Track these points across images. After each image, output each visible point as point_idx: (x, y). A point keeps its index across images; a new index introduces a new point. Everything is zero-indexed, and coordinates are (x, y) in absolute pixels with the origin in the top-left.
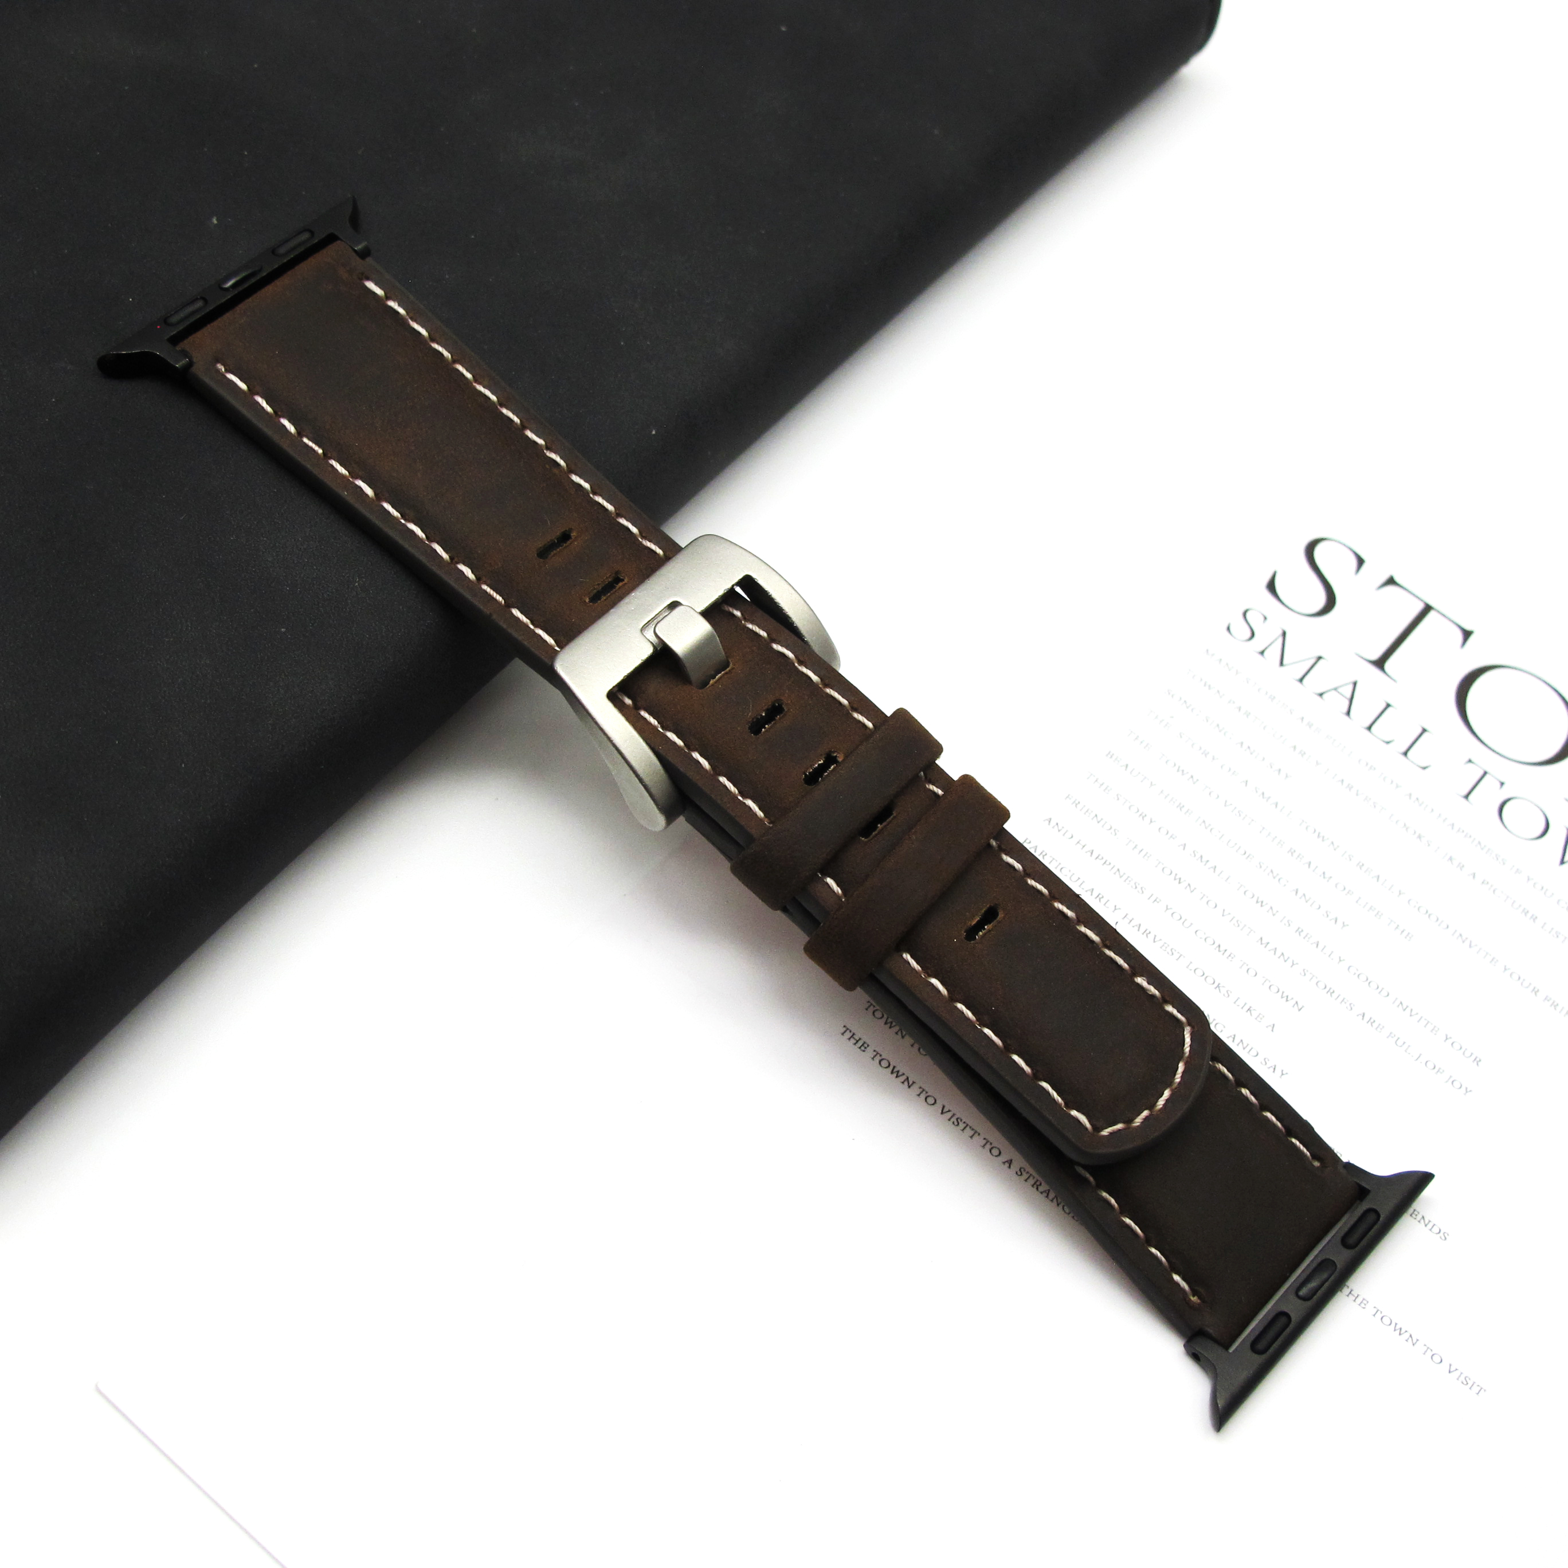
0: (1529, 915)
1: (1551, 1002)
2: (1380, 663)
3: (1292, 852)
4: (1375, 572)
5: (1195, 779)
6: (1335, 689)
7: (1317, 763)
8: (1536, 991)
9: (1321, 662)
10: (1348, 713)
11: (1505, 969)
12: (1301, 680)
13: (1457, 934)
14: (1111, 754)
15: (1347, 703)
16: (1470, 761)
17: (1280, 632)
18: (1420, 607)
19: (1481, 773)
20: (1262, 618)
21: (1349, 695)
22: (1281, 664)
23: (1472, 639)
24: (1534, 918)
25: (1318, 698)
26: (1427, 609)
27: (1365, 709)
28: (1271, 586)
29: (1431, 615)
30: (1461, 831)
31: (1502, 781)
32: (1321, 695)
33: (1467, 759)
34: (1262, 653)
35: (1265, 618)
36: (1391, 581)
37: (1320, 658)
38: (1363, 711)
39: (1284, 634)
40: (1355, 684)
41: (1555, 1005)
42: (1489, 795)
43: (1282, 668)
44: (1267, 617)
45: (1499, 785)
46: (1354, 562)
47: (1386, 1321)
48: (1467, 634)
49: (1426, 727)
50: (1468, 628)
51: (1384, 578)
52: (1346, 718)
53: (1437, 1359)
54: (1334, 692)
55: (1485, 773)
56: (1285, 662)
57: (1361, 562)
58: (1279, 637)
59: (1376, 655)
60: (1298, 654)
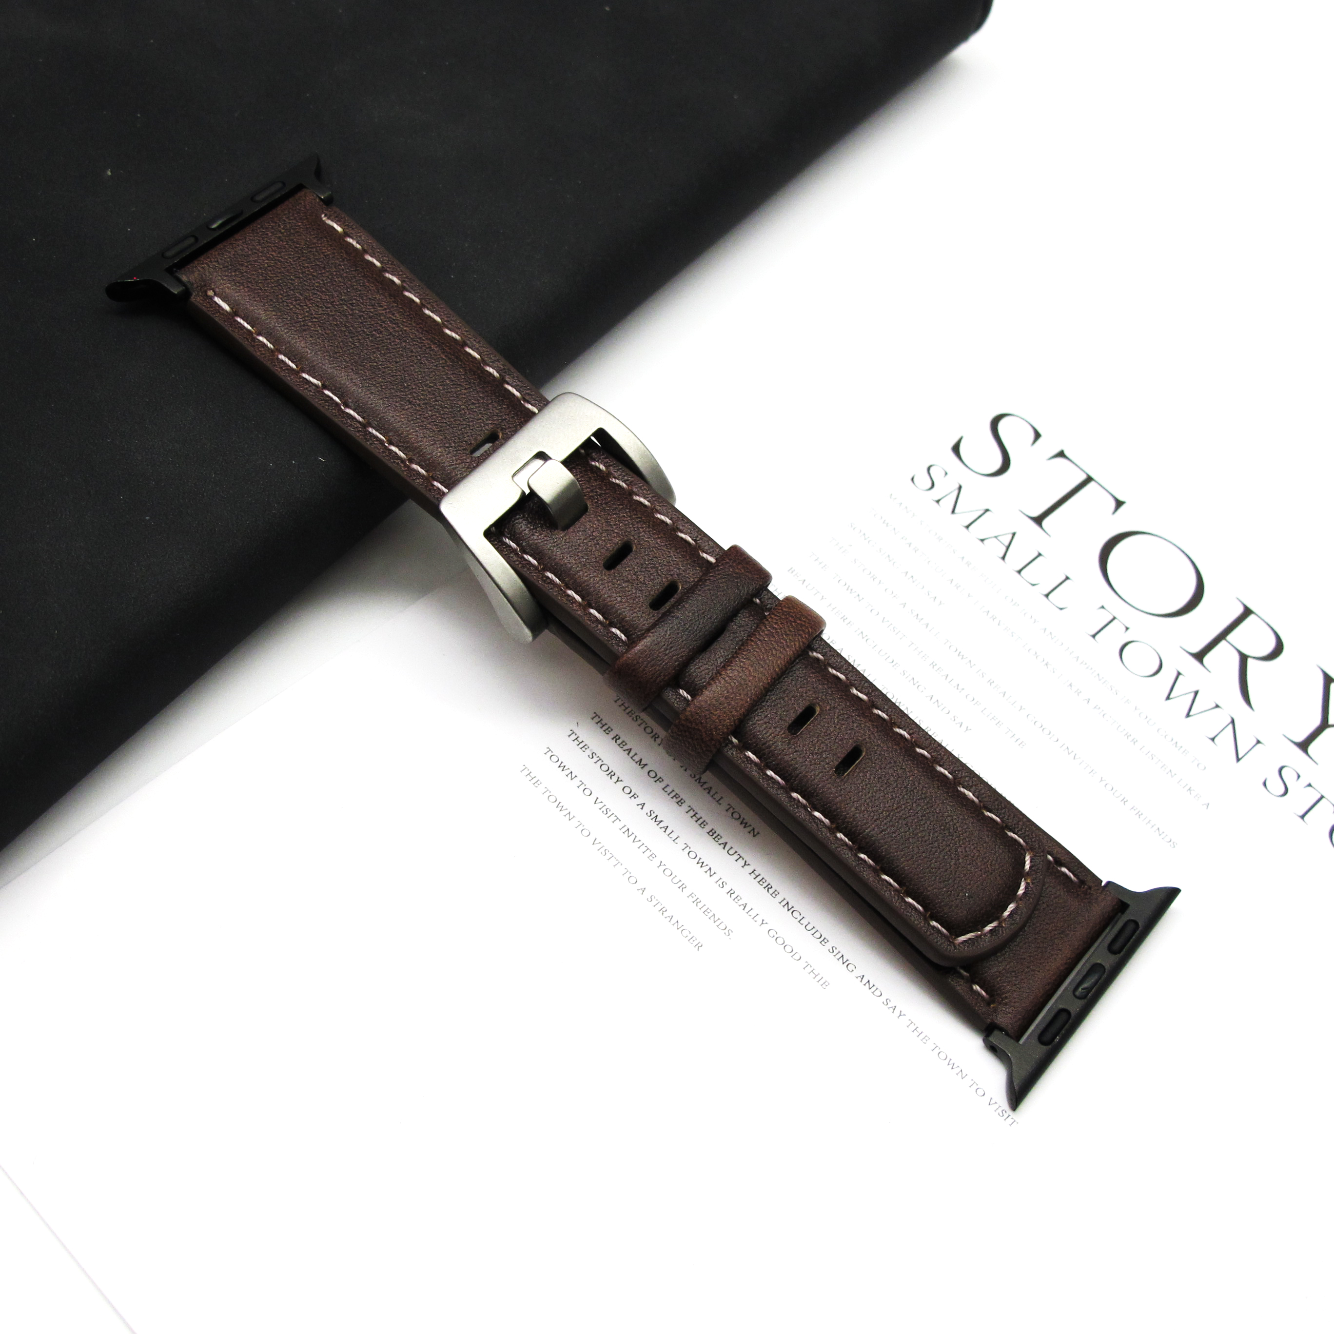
0: (1130, 738)
1: (1137, 811)
2: (1039, 520)
3: (933, 665)
4: (1048, 445)
5: (861, 598)
6: (996, 537)
7: (969, 596)
8: (1124, 801)
9: (988, 513)
10: (1003, 558)
11: (1101, 780)
12: (967, 527)
13: (1065, 747)
14: (792, 570)
15: (1004, 549)
16: (1103, 607)
17: (957, 486)
18: (1083, 477)
19: (1111, 617)
20: (944, 473)
21: (1007, 544)
22: (953, 512)
23: (1123, 508)
24: (1134, 742)
25: (980, 543)
26: (1089, 479)
27: (1018, 556)
28: (956, 449)
29: (1092, 485)
30: (1084, 663)
31: (1128, 626)
32: (982, 540)
33: (1100, 606)
34: (938, 501)
35: (946, 474)
36: (1061, 454)
37: (987, 510)
38: (1017, 557)
39: (960, 488)
40: (1014, 534)
41: (1139, 815)
42: (1114, 637)
43: (953, 516)
44: (947, 472)
45: (1125, 629)
46: (1032, 435)
47: (943, 1056)
48: (1119, 504)
49: (1069, 576)
50: (1121, 499)
51: (1056, 451)
52: (1001, 561)
53: (980, 1092)
54: (995, 539)
55: (1114, 618)
56: (956, 511)
57: (1037, 435)
58: (955, 490)
59: (1036, 513)
60: (969, 506)
